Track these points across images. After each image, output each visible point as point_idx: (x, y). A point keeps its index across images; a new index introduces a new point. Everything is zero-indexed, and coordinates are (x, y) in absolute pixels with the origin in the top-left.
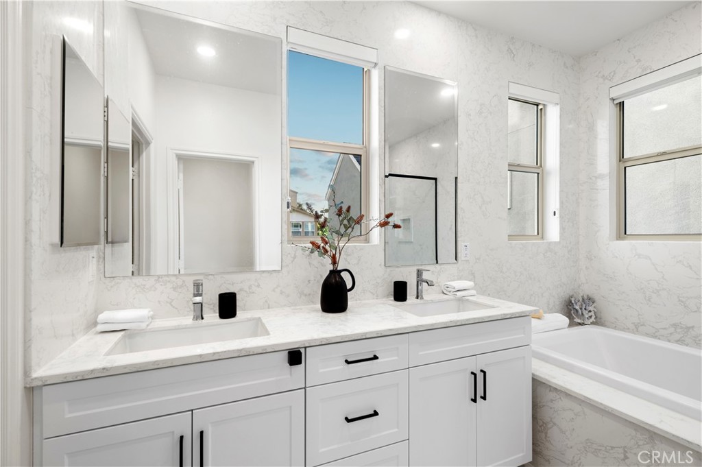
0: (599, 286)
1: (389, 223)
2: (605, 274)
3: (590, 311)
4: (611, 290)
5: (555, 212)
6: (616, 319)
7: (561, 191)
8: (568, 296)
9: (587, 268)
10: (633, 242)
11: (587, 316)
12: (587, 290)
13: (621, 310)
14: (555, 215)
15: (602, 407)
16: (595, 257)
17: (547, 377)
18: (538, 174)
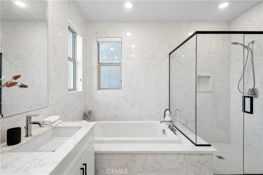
0: (93, 107)
1: (17, 83)
2: (95, 102)
3: (92, 117)
4: (97, 107)
5: (81, 79)
6: (99, 117)
7: (83, 71)
8: (84, 112)
9: (89, 101)
10: (104, 91)
11: (91, 119)
12: (89, 109)
13: (100, 114)
14: (81, 80)
15: (121, 153)
16: (92, 96)
17: (99, 150)
18: (74, 62)
